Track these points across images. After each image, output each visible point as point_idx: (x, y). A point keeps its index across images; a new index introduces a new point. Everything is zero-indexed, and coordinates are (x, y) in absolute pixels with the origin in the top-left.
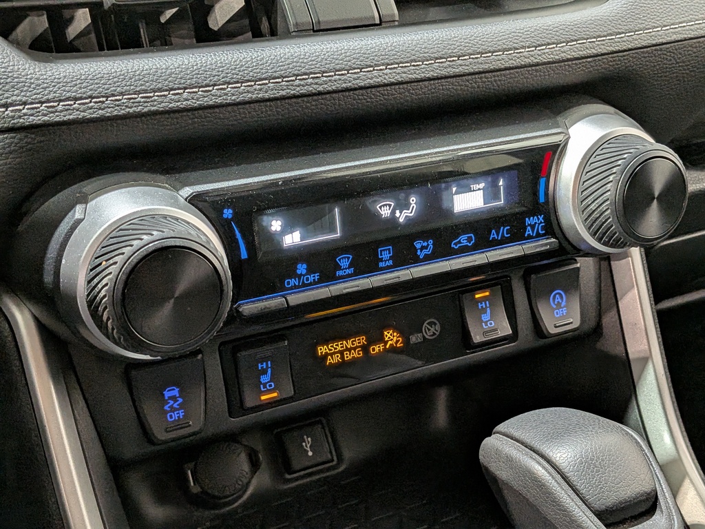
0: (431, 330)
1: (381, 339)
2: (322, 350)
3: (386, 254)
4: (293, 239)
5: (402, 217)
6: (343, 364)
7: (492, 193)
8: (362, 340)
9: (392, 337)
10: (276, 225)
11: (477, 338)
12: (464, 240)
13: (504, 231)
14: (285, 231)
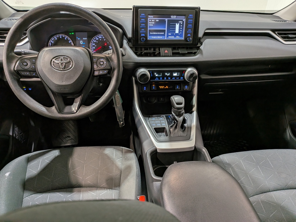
0: (171, 87)
1: (166, 87)
2: (160, 87)
3: (165, 78)
4: (157, 75)
5: (168, 75)
6: (161, 88)
7: (178, 74)
8: (164, 87)
9: (167, 87)
10: (155, 74)
11: (176, 89)
12: (174, 78)
13: (178, 78)
14: (156, 74)
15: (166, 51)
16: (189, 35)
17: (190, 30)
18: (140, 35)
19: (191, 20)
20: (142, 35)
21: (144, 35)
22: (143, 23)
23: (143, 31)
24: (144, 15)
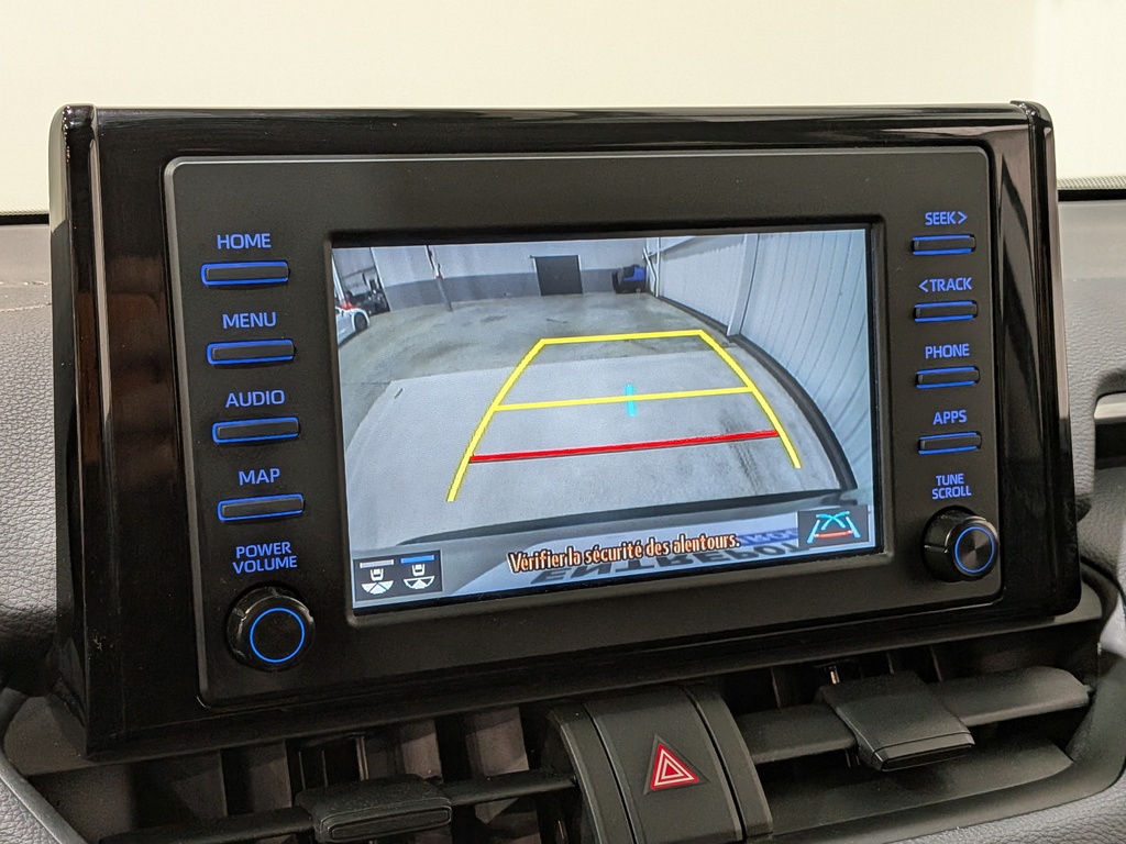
15: (666, 759)
16: (952, 487)
17: (953, 415)
18: (220, 558)
19: (953, 285)
20: (253, 558)
21: (279, 556)
22: (253, 370)
23: (261, 490)
24: (262, 240)
